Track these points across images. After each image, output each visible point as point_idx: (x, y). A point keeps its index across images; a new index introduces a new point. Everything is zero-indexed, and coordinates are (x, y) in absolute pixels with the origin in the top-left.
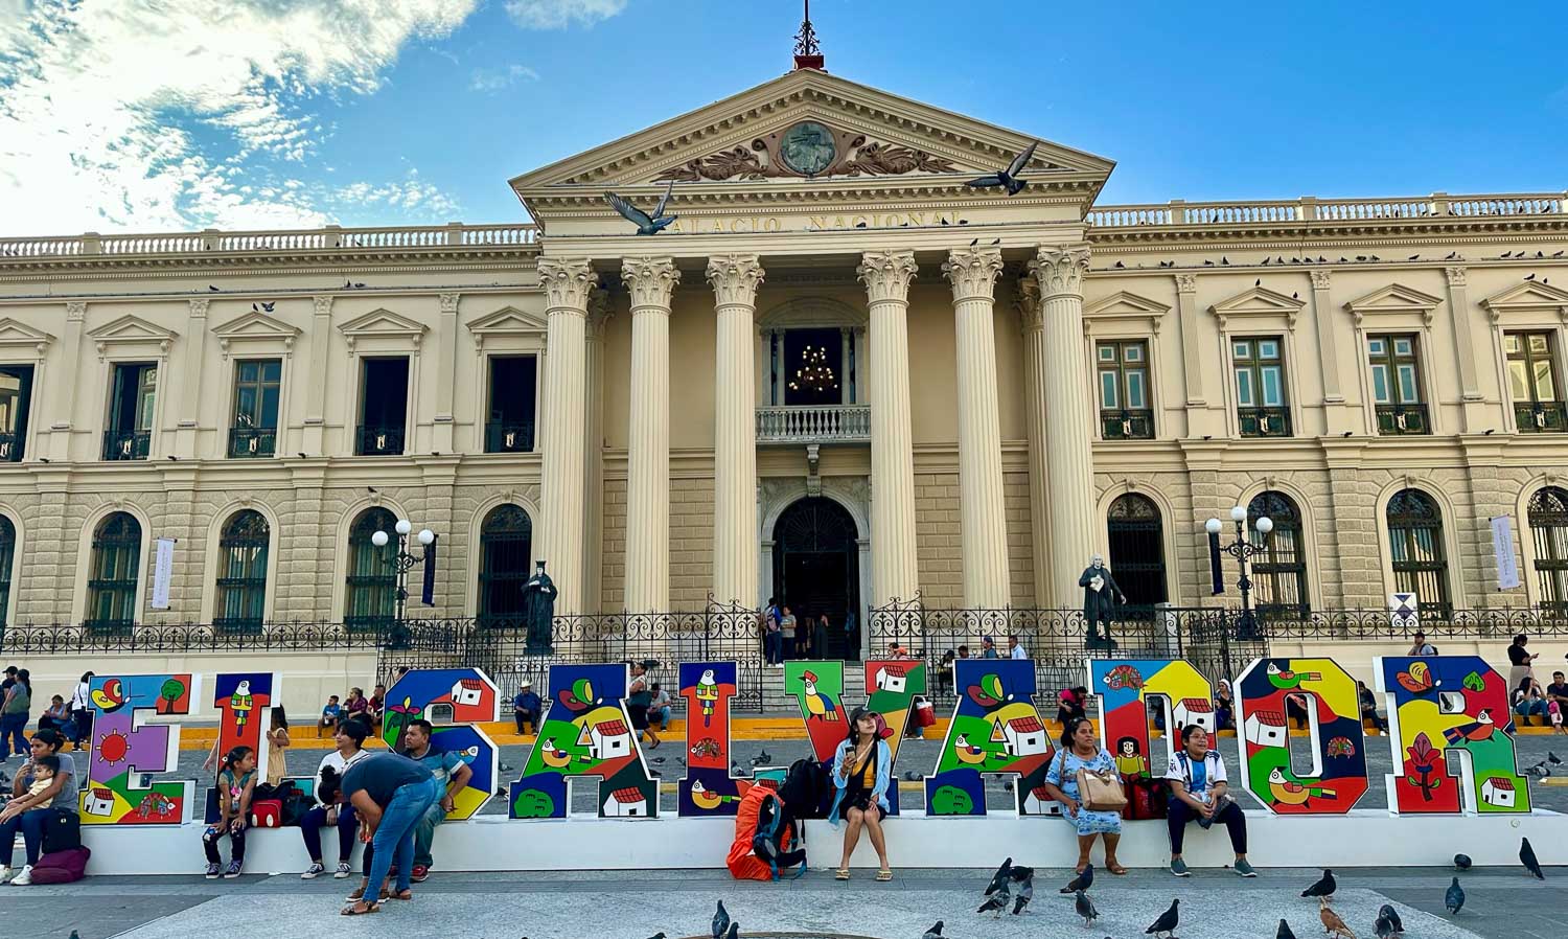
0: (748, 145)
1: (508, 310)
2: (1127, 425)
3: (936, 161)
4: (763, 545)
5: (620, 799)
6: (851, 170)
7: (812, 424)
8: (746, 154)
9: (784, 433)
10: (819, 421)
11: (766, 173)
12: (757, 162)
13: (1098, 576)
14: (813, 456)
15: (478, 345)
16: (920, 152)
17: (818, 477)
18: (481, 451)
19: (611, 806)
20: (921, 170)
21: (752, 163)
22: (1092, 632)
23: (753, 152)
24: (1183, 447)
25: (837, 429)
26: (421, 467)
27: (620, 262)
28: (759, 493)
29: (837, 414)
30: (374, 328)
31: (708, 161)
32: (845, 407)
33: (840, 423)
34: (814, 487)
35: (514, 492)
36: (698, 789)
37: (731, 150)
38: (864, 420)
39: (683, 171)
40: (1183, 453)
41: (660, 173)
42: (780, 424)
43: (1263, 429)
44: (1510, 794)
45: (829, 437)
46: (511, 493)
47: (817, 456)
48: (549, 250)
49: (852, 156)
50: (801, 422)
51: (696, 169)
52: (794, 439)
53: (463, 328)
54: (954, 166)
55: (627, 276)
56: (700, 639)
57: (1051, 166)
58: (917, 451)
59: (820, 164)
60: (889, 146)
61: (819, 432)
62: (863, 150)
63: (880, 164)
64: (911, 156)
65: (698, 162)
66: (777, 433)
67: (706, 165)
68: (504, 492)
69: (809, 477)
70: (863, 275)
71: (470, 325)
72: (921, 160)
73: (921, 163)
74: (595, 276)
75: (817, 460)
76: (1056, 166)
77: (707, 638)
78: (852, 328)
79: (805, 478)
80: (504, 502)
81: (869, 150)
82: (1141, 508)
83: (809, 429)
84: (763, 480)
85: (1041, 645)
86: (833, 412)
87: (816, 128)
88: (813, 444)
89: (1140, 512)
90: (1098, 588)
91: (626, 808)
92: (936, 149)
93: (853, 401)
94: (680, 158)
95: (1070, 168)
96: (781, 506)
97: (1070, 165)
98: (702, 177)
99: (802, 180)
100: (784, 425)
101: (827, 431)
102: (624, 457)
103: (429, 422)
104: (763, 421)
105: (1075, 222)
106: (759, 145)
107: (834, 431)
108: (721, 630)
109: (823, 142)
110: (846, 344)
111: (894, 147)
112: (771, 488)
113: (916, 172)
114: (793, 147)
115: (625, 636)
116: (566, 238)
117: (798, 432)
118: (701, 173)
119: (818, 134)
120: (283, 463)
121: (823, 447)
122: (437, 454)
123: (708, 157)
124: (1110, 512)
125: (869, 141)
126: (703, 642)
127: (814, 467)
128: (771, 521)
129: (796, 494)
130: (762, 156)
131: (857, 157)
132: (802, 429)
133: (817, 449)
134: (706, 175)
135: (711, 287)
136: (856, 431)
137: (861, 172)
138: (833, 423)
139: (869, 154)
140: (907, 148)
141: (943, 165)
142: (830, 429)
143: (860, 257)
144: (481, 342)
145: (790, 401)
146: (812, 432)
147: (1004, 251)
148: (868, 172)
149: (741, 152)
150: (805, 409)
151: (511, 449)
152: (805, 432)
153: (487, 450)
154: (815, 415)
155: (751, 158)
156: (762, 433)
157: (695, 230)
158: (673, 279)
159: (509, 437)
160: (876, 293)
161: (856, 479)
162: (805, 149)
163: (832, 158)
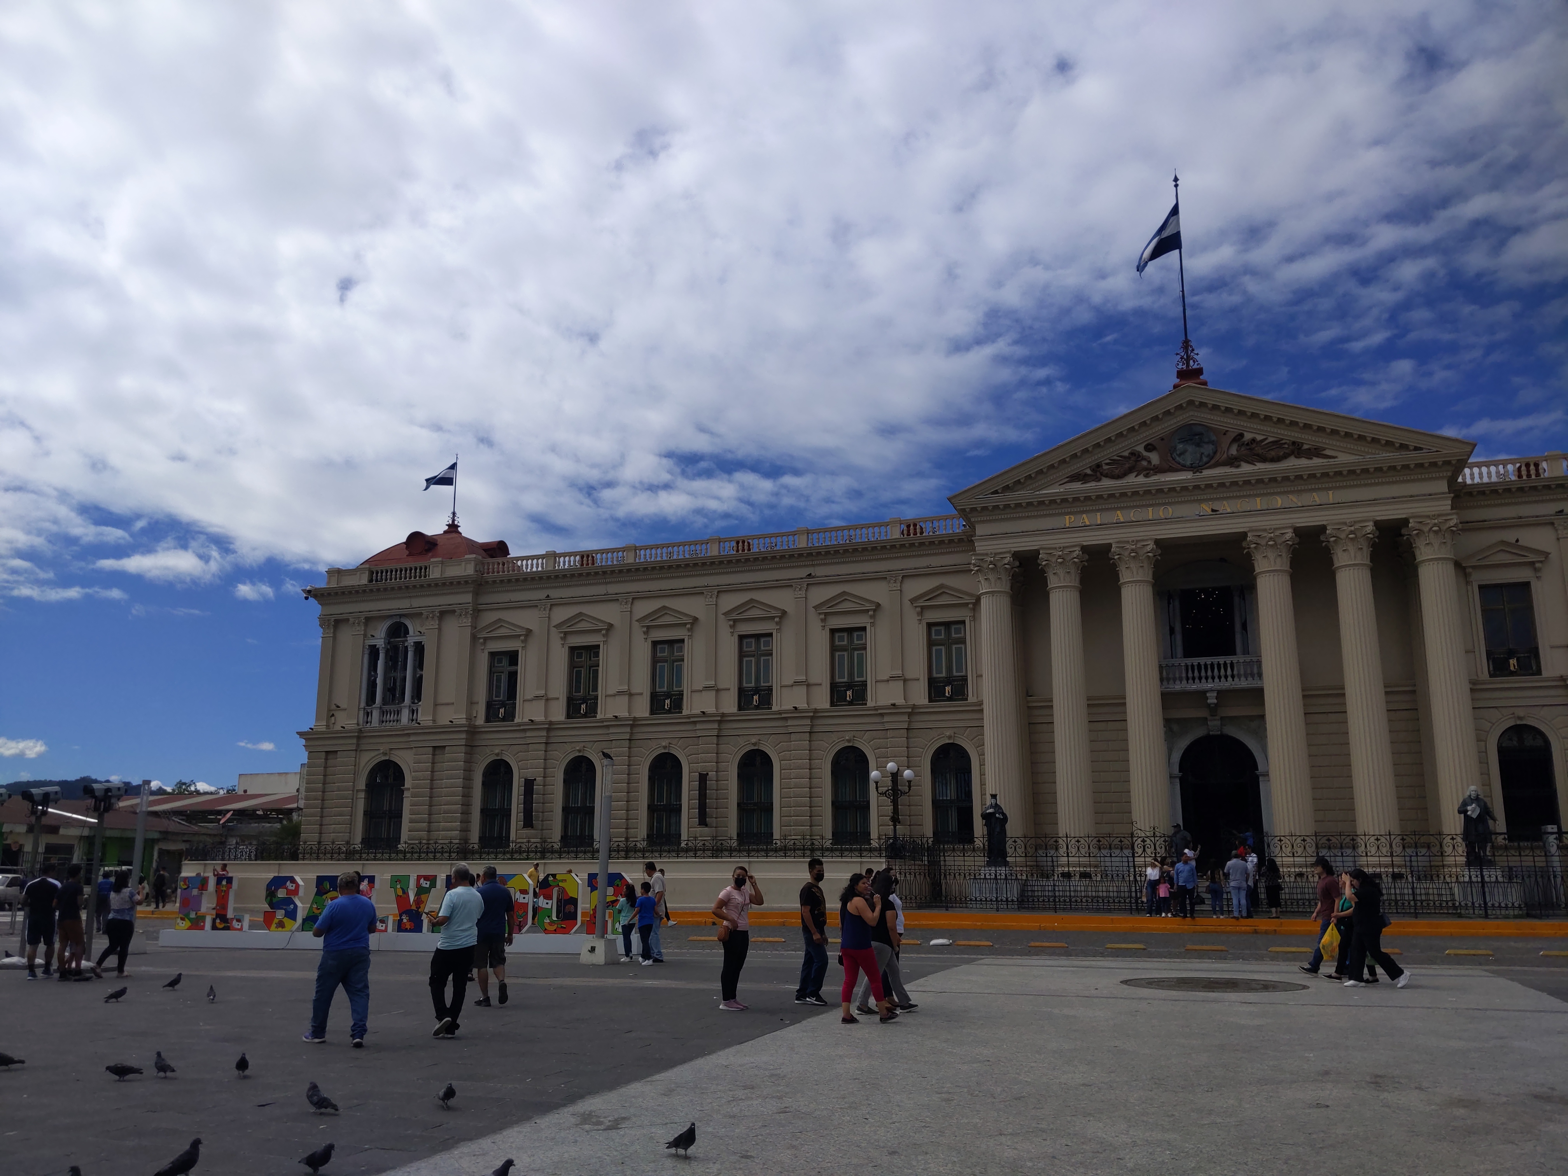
0: (1140, 449)
1: (942, 586)
2: (1513, 662)
3: (1309, 449)
4: (1171, 777)
6: (1232, 462)
7: (1209, 673)
8: (1139, 456)
9: (1184, 682)
10: (1216, 670)
11: (1158, 470)
12: (1149, 462)
13: (1474, 805)
14: (1212, 701)
15: (918, 616)
16: (1294, 443)
17: (1217, 717)
18: (926, 702)
20: (1296, 458)
21: (1144, 463)
22: (1471, 852)
23: (1145, 454)
25: (1233, 677)
26: (882, 715)
27: (1037, 552)
28: (1166, 733)
29: (1232, 664)
30: (840, 606)
31: (1107, 464)
32: (1238, 658)
33: (1235, 672)
34: (1214, 726)
35: (955, 733)
37: (1126, 454)
38: (1255, 670)
39: (1086, 475)
41: (1066, 478)
42: (1181, 674)
45: (1225, 684)
46: (952, 734)
47: (1215, 701)
48: (980, 547)
49: (1234, 451)
50: (1200, 672)
51: (1097, 472)
52: (1194, 687)
53: (907, 603)
54: (1327, 452)
55: (1044, 563)
56: (1128, 857)
57: (1416, 449)
58: (1307, 693)
59: (1205, 459)
60: (1266, 439)
61: (1217, 680)
62: (1243, 444)
63: (1258, 455)
64: (1286, 446)
65: (1099, 466)
66: (1178, 682)
67: (1105, 467)
68: (948, 734)
69: (1209, 718)
70: (1249, 548)
71: (912, 601)
72: (1297, 450)
73: (1296, 453)
74: (1017, 563)
75: (1216, 705)
76: (1421, 449)
77: (1133, 856)
78: (1241, 588)
79: (1206, 719)
80: (948, 741)
81: (1248, 444)
82: (1530, 738)
83: (1207, 678)
84: (1168, 722)
86: (1228, 662)
87: (1200, 429)
88: (1211, 690)
89: (1530, 742)
90: (1474, 816)
92: (1308, 440)
93: (1246, 652)
94: (1084, 465)
95: (1435, 449)
96: (1183, 743)
97: (1433, 446)
98: (1103, 478)
99: (1190, 476)
100: (1184, 675)
101: (1223, 679)
102: (1050, 704)
103: (885, 678)
104: (1165, 674)
105: (1443, 493)
106: (1149, 448)
107: (1230, 679)
108: (1144, 850)
109: (1206, 440)
110: (1237, 598)
111: (1270, 439)
112: (1176, 728)
113: (1292, 461)
114: (1180, 446)
115: (1068, 853)
116: (993, 536)
117: (1197, 681)
118: (1102, 475)
119: (1202, 434)
120: (780, 714)
121: (1221, 694)
122: (894, 705)
123: (1108, 461)
124: (1501, 742)
125: (1248, 436)
126: (1131, 859)
127: (1213, 709)
128: (1177, 756)
129: (1199, 733)
130: (1155, 458)
131: (1237, 451)
132: (1200, 678)
133: (1215, 695)
134: (1106, 476)
135: (1114, 566)
136: (1250, 679)
137: (1243, 464)
138: (1229, 672)
139: (1248, 447)
140: (1282, 439)
141: (1316, 452)
142: (1226, 677)
143: (1244, 535)
144: (921, 614)
145: (1186, 655)
146: (1210, 680)
147: (1377, 524)
148: (1248, 462)
149: (1135, 455)
150: (1203, 660)
151: (950, 699)
152: (1203, 680)
153: (930, 700)
154: (1212, 665)
155: (1144, 459)
156: (1165, 683)
157: (1099, 522)
158: (1082, 562)
159: (948, 689)
160: (1261, 564)
161: (1251, 718)
162: (1190, 448)
163: (1215, 453)
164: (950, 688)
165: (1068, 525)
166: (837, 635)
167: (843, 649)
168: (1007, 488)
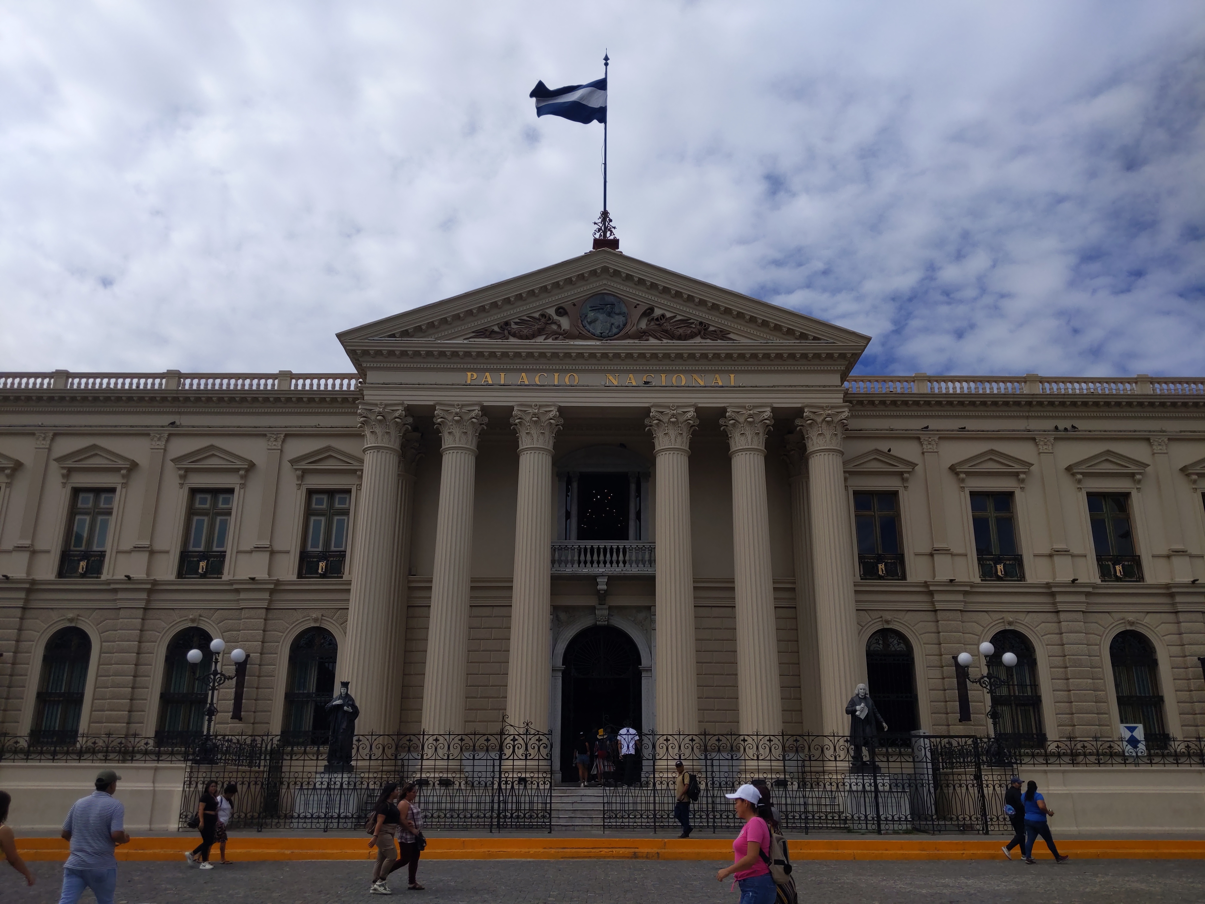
0: (551, 312)
1: (328, 449)
2: (881, 567)
3: (715, 331)
4: (554, 670)
6: (641, 335)
7: (602, 558)
8: (550, 319)
9: (576, 565)
10: (608, 555)
11: (567, 336)
12: (559, 326)
13: (863, 705)
14: (602, 587)
15: (298, 480)
16: (701, 323)
17: (606, 606)
18: (294, 577)
20: (702, 338)
21: (554, 327)
22: (857, 757)
23: (556, 317)
24: (931, 588)
25: (624, 562)
26: (237, 591)
27: (433, 408)
28: (552, 621)
29: (624, 549)
30: (204, 462)
31: (516, 323)
32: (631, 543)
33: (627, 558)
34: (602, 615)
35: (322, 616)
37: (537, 315)
38: (648, 556)
39: (493, 332)
40: (931, 593)
41: (473, 332)
42: (573, 556)
43: (999, 574)
45: (617, 570)
46: (320, 617)
47: (605, 587)
48: (369, 396)
49: (643, 325)
50: (592, 555)
51: (505, 330)
52: (585, 571)
53: (286, 464)
54: (731, 336)
55: (439, 420)
56: (493, 760)
57: (815, 338)
58: (697, 585)
59: (615, 330)
60: (675, 317)
61: (608, 565)
62: (653, 319)
63: (666, 331)
64: (694, 325)
65: (507, 324)
66: (569, 565)
67: (514, 326)
68: (314, 616)
69: (598, 607)
70: (651, 426)
71: (293, 462)
72: (703, 330)
73: (702, 333)
74: (410, 420)
75: (606, 591)
76: (819, 339)
77: (502, 758)
78: (639, 473)
79: (593, 608)
80: (313, 625)
81: (657, 319)
82: (895, 642)
83: (598, 562)
84: (555, 609)
85: (813, 769)
86: (621, 547)
87: (611, 299)
88: (602, 575)
89: (896, 646)
90: (863, 717)
92: (715, 321)
93: (639, 537)
94: (492, 320)
95: (832, 341)
96: (570, 633)
97: (830, 338)
98: (510, 337)
99: (598, 343)
100: (576, 558)
101: (615, 564)
102: (429, 585)
103: (248, 549)
104: (557, 555)
105: (837, 386)
106: (561, 311)
107: (621, 564)
108: (514, 751)
109: (617, 311)
110: (633, 487)
111: (679, 318)
112: (563, 616)
113: (698, 340)
114: (591, 315)
115: (422, 755)
116: (385, 386)
117: (589, 565)
118: (509, 333)
119: (613, 304)
120: (109, 584)
121: (612, 579)
122: (253, 579)
123: (517, 320)
124: (868, 646)
125: (658, 312)
127: (602, 597)
128: (561, 648)
129: (585, 622)
130: (565, 323)
131: (647, 325)
132: (592, 562)
133: (606, 580)
134: (514, 335)
135: (515, 432)
136: (641, 565)
137: (651, 338)
138: (621, 557)
139: (658, 323)
140: (690, 319)
141: (722, 335)
142: (618, 562)
143: (647, 410)
144: (302, 477)
145: (581, 536)
146: (602, 565)
147: (774, 410)
148: (656, 338)
149: (546, 317)
150: (596, 544)
151: (323, 576)
152: (595, 565)
153: (300, 576)
154: (605, 549)
155: (554, 323)
156: (556, 565)
157: (502, 382)
158: (481, 424)
159: (322, 565)
160: (662, 442)
161: (639, 609)
162: (601, 317)
163: (625, 325)
164: (324, 564)
165: (469, 382)
166: (198, 496)
167: (204, 513)
168: (405, 334)
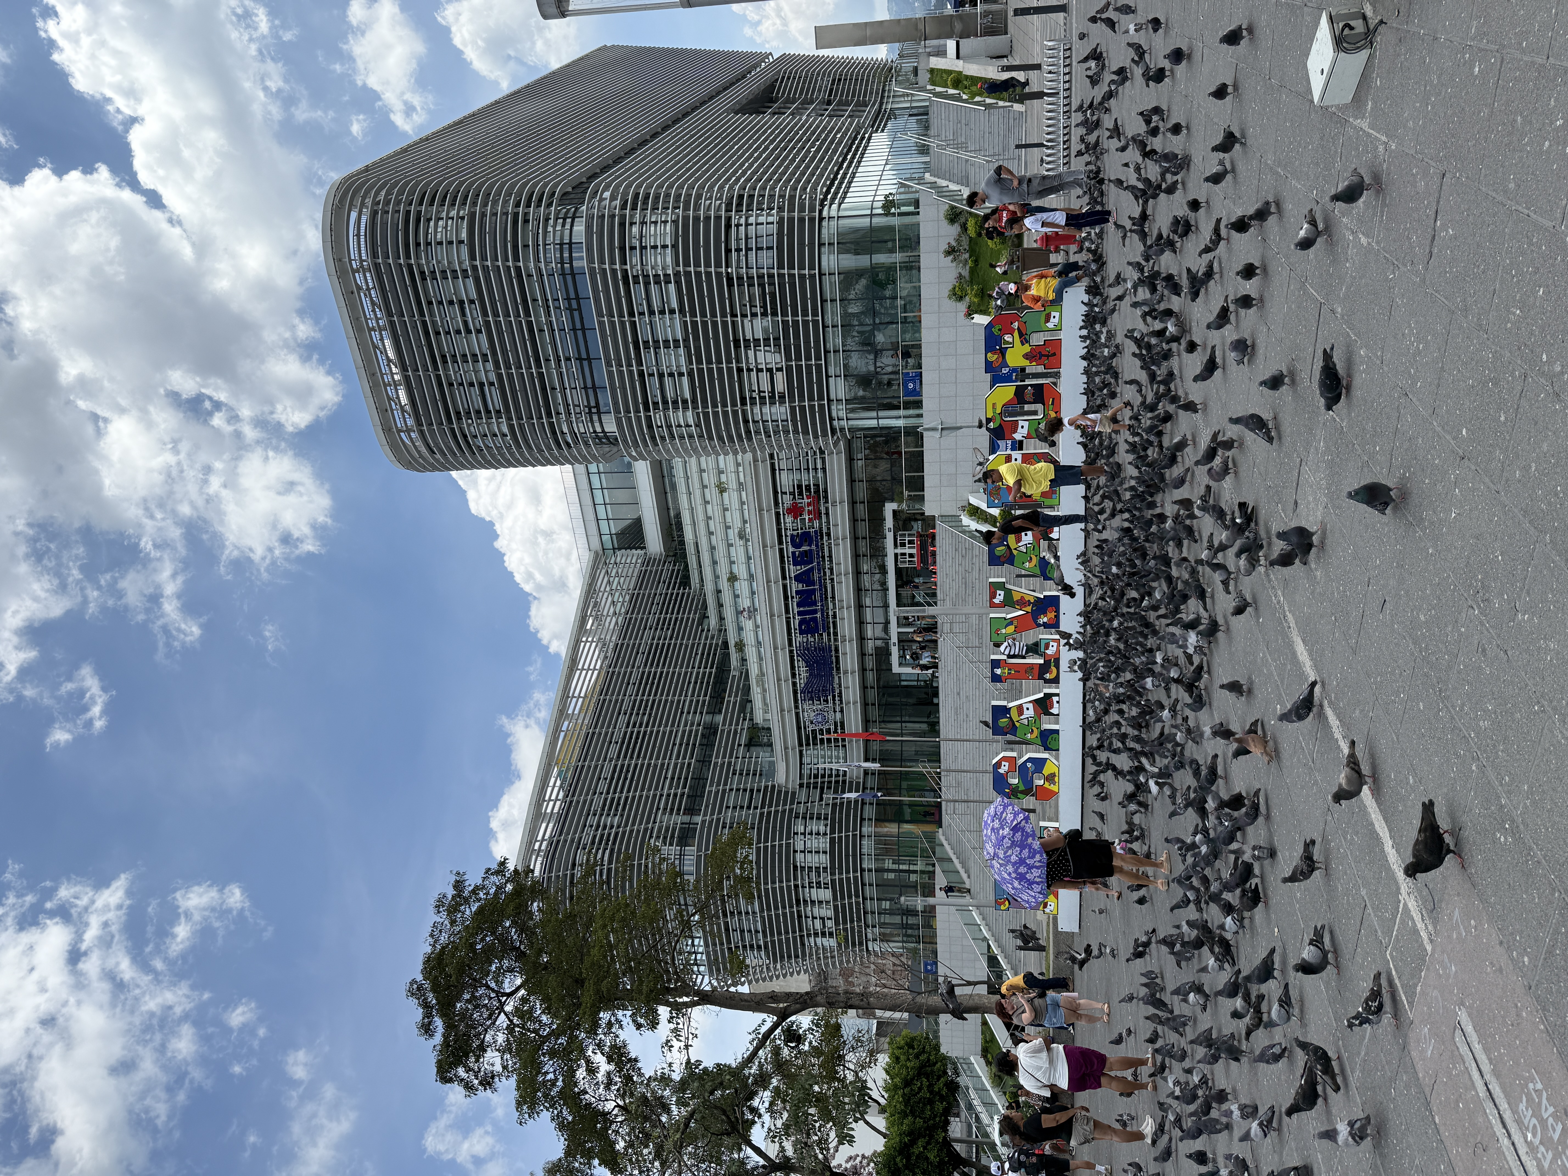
5: (1052, 707)
19: (1054, 711)
36: (1047, 676)
44: (1053, 314)
91: (1056, 705)
